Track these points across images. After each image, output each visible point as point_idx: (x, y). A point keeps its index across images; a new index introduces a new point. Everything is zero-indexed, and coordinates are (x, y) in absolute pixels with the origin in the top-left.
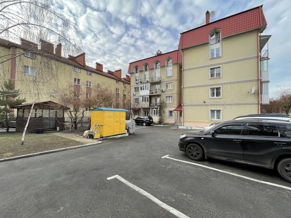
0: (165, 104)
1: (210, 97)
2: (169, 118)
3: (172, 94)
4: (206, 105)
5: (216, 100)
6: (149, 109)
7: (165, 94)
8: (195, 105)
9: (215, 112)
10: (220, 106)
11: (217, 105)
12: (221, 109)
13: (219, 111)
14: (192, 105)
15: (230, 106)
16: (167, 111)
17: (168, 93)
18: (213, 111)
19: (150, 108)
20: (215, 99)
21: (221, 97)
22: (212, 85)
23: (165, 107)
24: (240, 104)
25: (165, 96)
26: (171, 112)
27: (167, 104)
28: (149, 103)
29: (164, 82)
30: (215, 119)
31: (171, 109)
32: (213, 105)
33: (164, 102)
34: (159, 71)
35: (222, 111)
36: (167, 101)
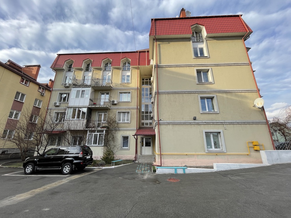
0: (116, 125)
2: (122, 149)
3: (129, 109)
4: (198, 124)
5: (211, 117)
6: (85, 132)
7: (118, 109)
10: (218, 126)
11: (214, 124)
12: (220, 130)
13: (216, 134)
16: (119, 136)
17: (123, 107)
19: (87, 131)
21: (215, 111)
22: (202, 93)
23: (116, 130)
24: (244, 123)
25: (117, 111)
26: (126, 139)
27: (120, 125)
28: (85, 121)
29: (118, 89)
30: (213, 149)
31: (126, 134)
32: (208, 124)
33: (115, 122)
34: (110, 74)
35: (222, 133)
36: (120, 120)
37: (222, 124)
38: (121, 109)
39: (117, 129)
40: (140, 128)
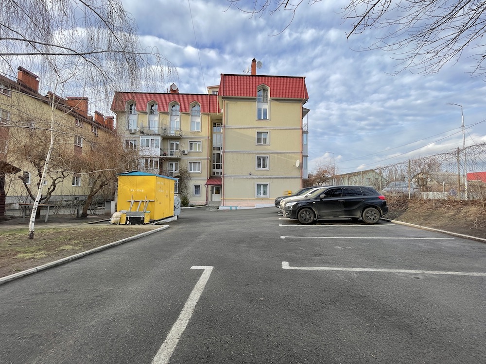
0: (188, 175)
1: (256, 168)
2: (194, 196)
3: (200, 159)
4: (253, 178)
5: (263, 172)
7: (189, 159)
8: (239, 178)
9: (262, 186)
10: (267, 180)
11: (264, 178)
12: (268, 183)
13: (265, 186)
14: (235, 178)
15: (277, 179)
16: (191, 185)
17: (193, 158)
18: (259, 186)
20: (261, 170)
21: (267, 168)
22: (258, 153)
23: (188, 180)
24: (286, 178)
25: (188, 161)
26: (197, 187)
27: (191, 175)
29: (188, 138)
30: (262, 195)
31: (198, 183)
32: (260, 178)
33: (187, 171)
34: (178, 120)
35: (269, 185)
36: (191, 170)
37: (270, 178)
38: (191, 159)
39: (189, 178)
40: (211, 177)
